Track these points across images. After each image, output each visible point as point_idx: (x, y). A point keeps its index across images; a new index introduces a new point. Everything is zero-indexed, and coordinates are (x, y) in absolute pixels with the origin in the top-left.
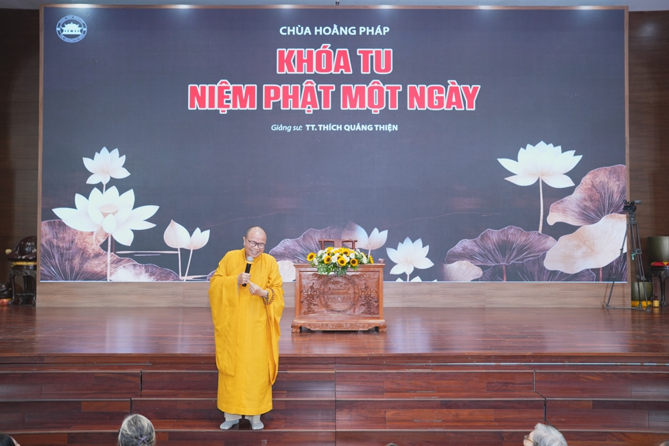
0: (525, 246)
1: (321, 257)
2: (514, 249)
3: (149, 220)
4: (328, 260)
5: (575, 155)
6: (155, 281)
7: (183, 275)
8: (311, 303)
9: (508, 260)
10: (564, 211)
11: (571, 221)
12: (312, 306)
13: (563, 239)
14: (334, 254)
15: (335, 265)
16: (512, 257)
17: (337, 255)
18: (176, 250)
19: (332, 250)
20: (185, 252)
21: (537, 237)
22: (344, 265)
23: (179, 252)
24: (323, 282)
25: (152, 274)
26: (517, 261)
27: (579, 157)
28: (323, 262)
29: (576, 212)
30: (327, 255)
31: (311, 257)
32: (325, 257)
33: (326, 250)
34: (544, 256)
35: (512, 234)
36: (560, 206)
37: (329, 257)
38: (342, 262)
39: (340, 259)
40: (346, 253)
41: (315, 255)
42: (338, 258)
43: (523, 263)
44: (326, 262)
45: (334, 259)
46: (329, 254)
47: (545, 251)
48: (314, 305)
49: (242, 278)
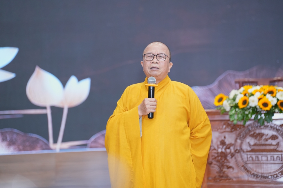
1: (234, 99)
3: (6, 68)
4: (245, 102)
6: (16, 153)
7: (55, 141)
8: (223, 166)
12: (225, 170)
14: (252, 95)
15: (255, 110)
17: (258, 95)
18: (45, 108)
19: (251, 89)
20: (57, 111)
22: (268, 108)
23: (49, 112)
24: (239, 135)
25: (11, 143)
28: (236, 106)
30: (242, 96)
31: (220, 100)
32: (239, 100)
33: (242, 89)
37: (246, 98)
38: (265, 105)
39: (262, 101)
40: (271, 93)
41: (225, 98)
42: (259, 99)
44: (241, 106)
45: (253, 102)
46: (245, 95)
48: (229, 167)
49: (145, 105)
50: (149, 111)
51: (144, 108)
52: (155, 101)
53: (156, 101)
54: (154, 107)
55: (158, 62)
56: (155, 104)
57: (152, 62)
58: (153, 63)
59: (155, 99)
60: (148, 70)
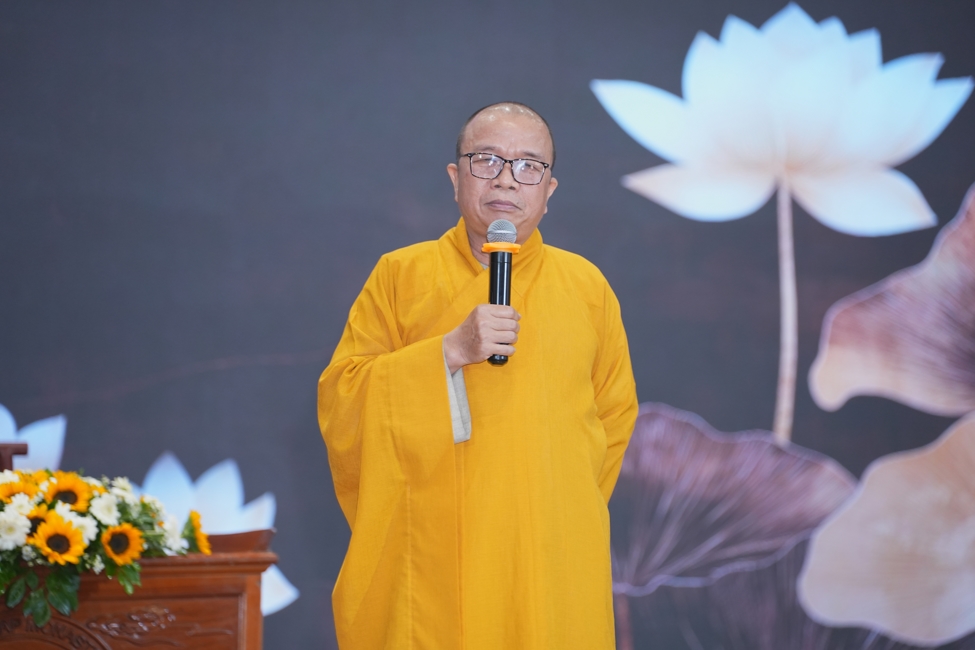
0: (714, 504)
2: (668, 517)
5: (943, 75)
9: (641, 566)
10: (887, 343)
11: (919, 390)
13: (886, 473)
16: (659, 556)
21: (769, 464)
22: (72, 557)
26: (684, 574)
27: (955, 93)
29: (942, 349)
34: (798, 557)
35: (657, 446)
36: (872, 319)
38: (60, 542)
40: (68, 496)
43: (704, 591)
47: (804, 528)
49: (477, 328)
50: (489, 347)
51: (473, 337)
52: (514, 315)
53: (516, 318)
54: (509, 336)
55: (515, 185)
56: (513, 327)
57: (496, 182)
58: (498, 186)
59: (514, 311)
60: (478, 207)
